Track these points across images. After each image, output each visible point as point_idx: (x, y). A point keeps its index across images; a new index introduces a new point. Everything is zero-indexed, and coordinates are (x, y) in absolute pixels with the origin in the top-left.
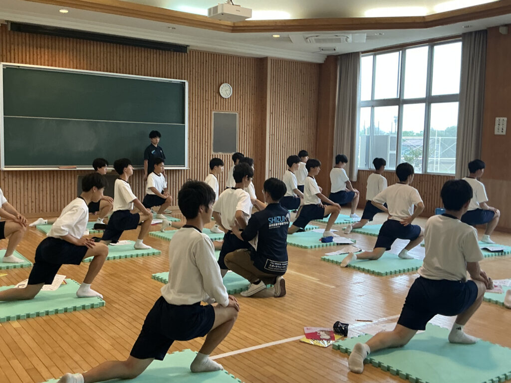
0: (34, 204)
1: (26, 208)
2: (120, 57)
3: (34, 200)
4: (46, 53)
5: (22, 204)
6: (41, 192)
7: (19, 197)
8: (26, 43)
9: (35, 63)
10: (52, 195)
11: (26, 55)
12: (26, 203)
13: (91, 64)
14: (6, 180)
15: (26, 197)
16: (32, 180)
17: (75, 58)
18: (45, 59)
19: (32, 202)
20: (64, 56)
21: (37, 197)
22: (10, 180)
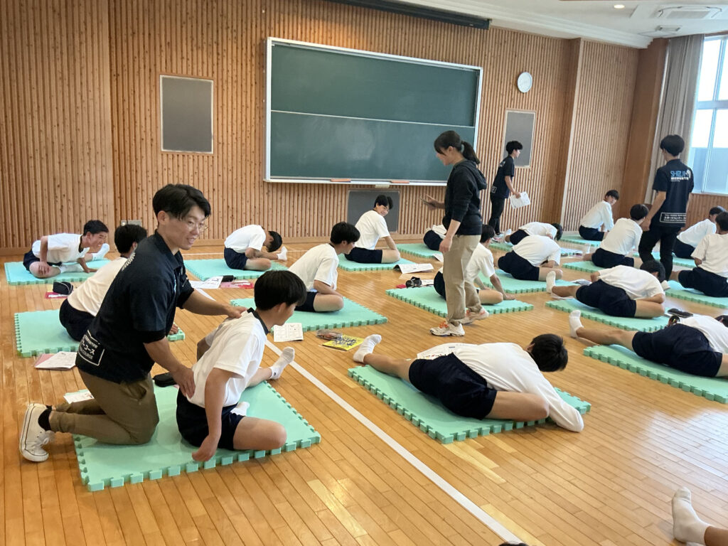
0: (299, 225)
1: (291, 230)
2: (405, 34)
3: (300, 221)
4: (321, 27)
5: (287, 226)
6: (308, 211)
7: (283, 217)
8: (298, 12)
9: (308, 40)
10: (320, 215)
11: (297, 29)
12: (291, 225)
13: (371, 43)
14: (270, 194)
15: (291, 216)
16: (298, 195)
17: (353, 34)
18: (319, 35)
19: (298, 223)
20: (341, 32)
21: (304, 217)
22: (275, 194)
